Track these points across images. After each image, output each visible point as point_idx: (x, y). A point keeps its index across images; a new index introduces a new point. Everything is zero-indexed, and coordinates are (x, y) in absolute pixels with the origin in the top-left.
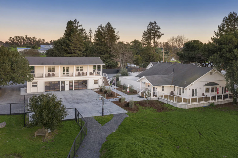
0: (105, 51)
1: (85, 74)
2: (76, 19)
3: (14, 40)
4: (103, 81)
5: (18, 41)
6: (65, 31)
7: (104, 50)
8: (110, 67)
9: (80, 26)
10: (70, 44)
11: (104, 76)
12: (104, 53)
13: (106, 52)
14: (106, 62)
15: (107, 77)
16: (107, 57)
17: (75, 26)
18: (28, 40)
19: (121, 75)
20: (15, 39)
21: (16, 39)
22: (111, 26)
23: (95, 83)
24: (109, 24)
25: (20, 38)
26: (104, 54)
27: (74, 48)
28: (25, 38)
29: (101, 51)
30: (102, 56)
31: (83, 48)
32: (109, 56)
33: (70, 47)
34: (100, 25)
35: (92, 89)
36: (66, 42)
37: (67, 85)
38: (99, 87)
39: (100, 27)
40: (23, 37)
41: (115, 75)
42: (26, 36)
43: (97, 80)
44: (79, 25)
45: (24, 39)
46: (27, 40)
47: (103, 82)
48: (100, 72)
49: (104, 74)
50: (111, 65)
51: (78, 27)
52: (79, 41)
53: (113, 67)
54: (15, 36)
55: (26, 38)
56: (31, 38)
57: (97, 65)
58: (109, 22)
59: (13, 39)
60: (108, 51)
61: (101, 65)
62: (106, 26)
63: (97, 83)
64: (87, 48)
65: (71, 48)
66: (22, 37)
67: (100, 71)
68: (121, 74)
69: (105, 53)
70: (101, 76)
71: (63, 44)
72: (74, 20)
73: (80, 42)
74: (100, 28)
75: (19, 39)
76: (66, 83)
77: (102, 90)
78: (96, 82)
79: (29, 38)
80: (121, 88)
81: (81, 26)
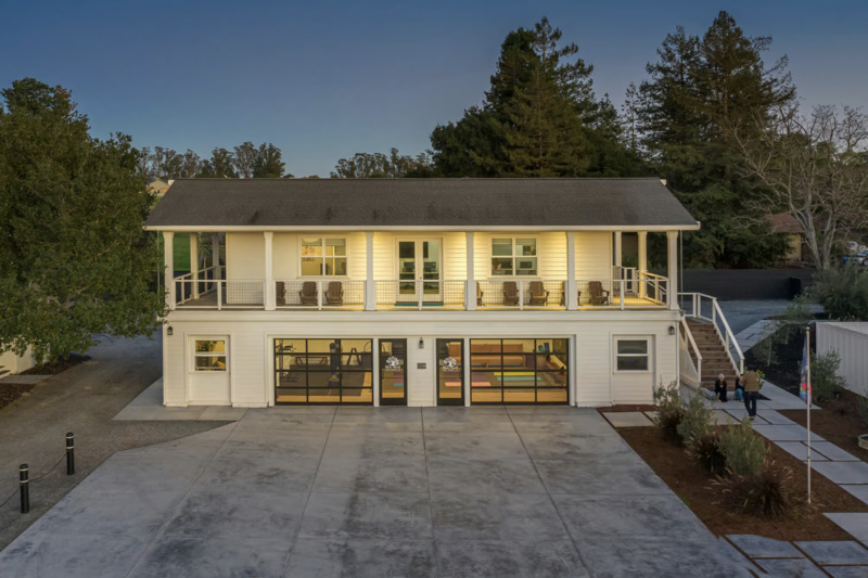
0: (707, 170)
1: (554, 297)
2: (545, 21)
3: (353, 169)
4: (691, 348)
5: (367, 170)
6: (494, 81)
7: (699, 167)
8: (736, 259)
9: (566, 51)
10: (509, 138)
11: (696, 313)
12: (698, 183)
13: (711, 173)
14: (714, 229)
15: (718, 319)
16: (719, 201)
17: (543, 52)
18: (399, 167)
19: (819, 309)
20: (356, 164)
21: (360, 165)
22: (738, 31)
23: (623, 364)
24: (723, 21)
25: (373, 162)
26: (702, 187)
27: (527, 159)
28: (389, 160)
29: (683, 168)
30: (690, 195)
31: (580, 156)
32: (729, 195)
33: (505, 151)
34: (674, 32)
35: (601, 410)
36: (487, 132)
37: (421, 366)
38: (657, 395)
39: (675, 40)
40: (384, 158)
41: (782, 307)
42: (394, 151)
43: (641, 345)
44: (560, 46)
45: (386, 164)
46: (396, 166)
47: (693, 355)
48: (663, 284)
49: (696, 296)
50: (742, 248)
51: (555, 57)
52: (558, 121)
53: (759, 260)
54: (357, 154)
55: (394, 158)
56: (411, 160)
57: (643, 230)
58: (723, 14)
59: (352, 163)
60: (723, 168)
61: (672, 231)
62: (709, 36)
63: (640, 364)
64: (602, 157)
65: (512, 158)
66: (378, 156)
67: (666, 274)
68: (822, 301)
69: (705, 182)
70: (673, 312)
71: (473, 141)
72: (538, 27)
73: (561, 126)
74: (674, 47)
75: (369, 163)
76: (415, 355)
77: (680, 429)
78: (632, 356)
79: (403, 160)
80: (842, 412)
81: (574, 49)
